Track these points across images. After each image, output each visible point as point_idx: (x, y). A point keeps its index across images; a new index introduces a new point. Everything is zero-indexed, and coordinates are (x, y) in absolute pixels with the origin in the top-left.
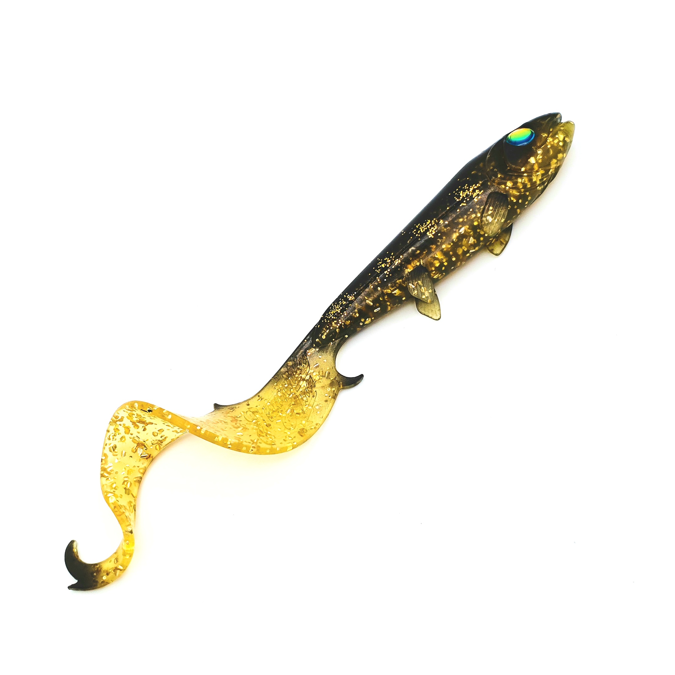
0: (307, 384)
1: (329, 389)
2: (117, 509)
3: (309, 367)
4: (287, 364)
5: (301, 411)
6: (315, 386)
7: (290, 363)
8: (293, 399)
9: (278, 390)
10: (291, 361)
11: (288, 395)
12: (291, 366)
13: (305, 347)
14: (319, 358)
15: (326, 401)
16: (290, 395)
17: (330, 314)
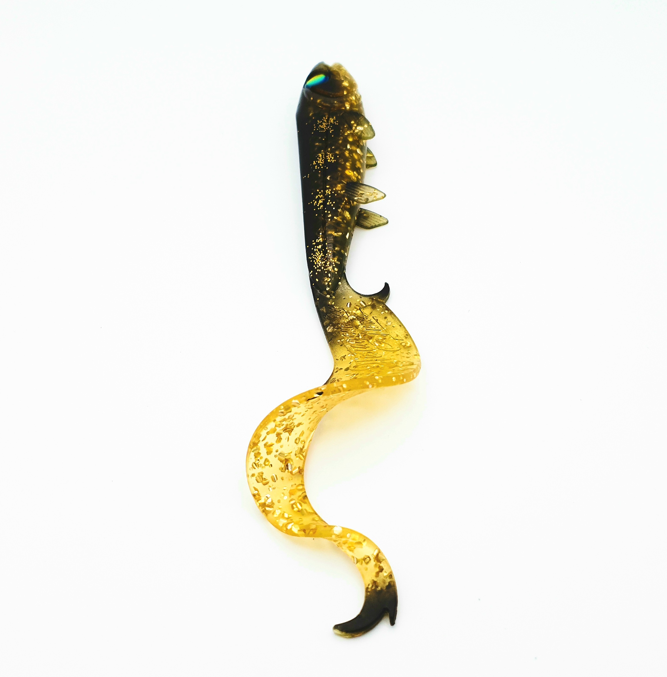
2: (306, 531)
17: (317, 263)
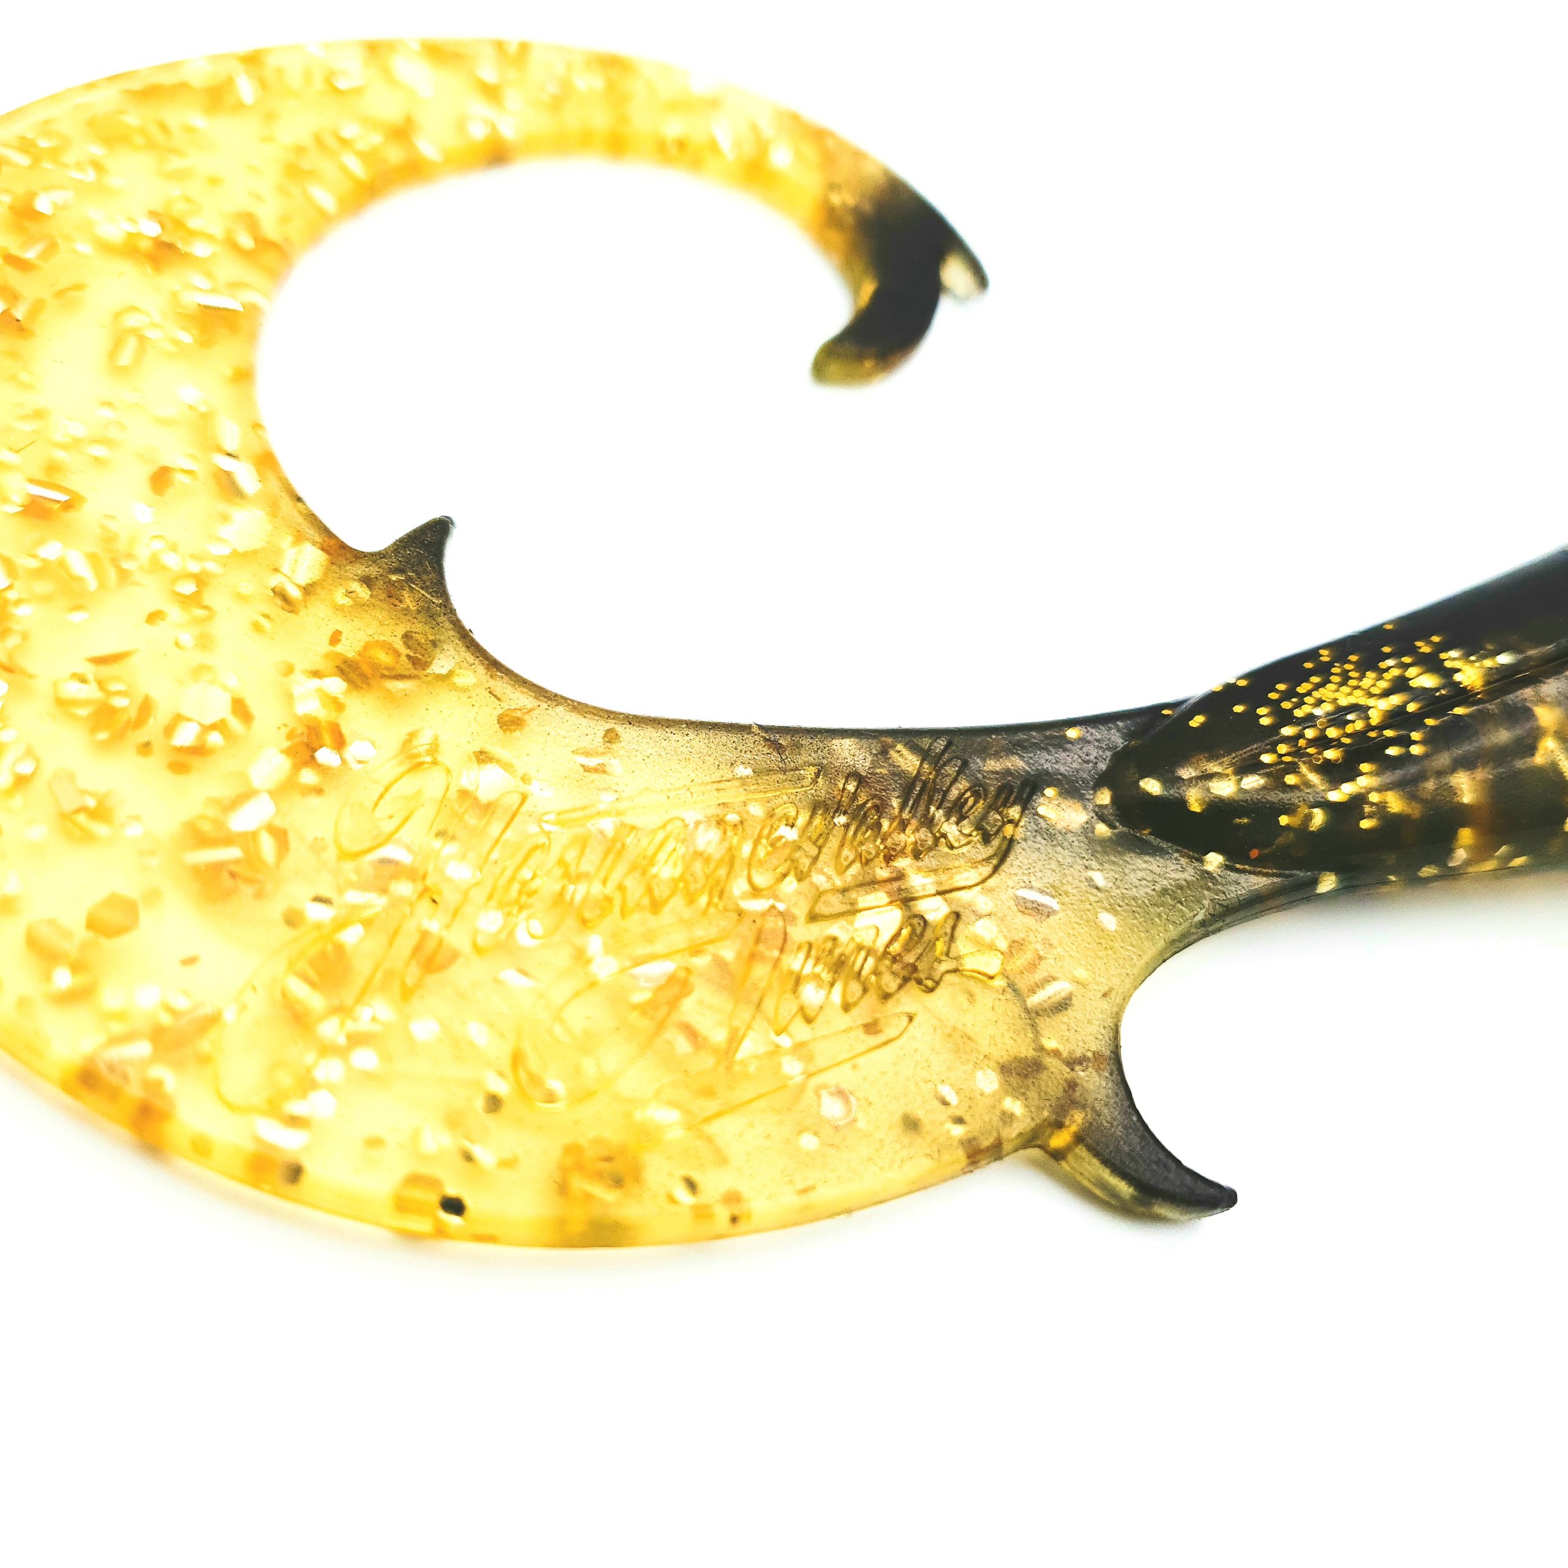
0: (898, 934)
1: (989, 1081)
3: (987, 870)
4: (893, 747)
5: (719, 1036)
6: (931, 990)
7: (908, 761)
8: (747, 930)
9: (720, 811)
10: (925, 755)
11: (746, 887)
12: (897, 773)
13: (1045, 761)
14: (1090, 880)
15: (911, 1124)
16: (756, 892)
17: (1309, 693)
